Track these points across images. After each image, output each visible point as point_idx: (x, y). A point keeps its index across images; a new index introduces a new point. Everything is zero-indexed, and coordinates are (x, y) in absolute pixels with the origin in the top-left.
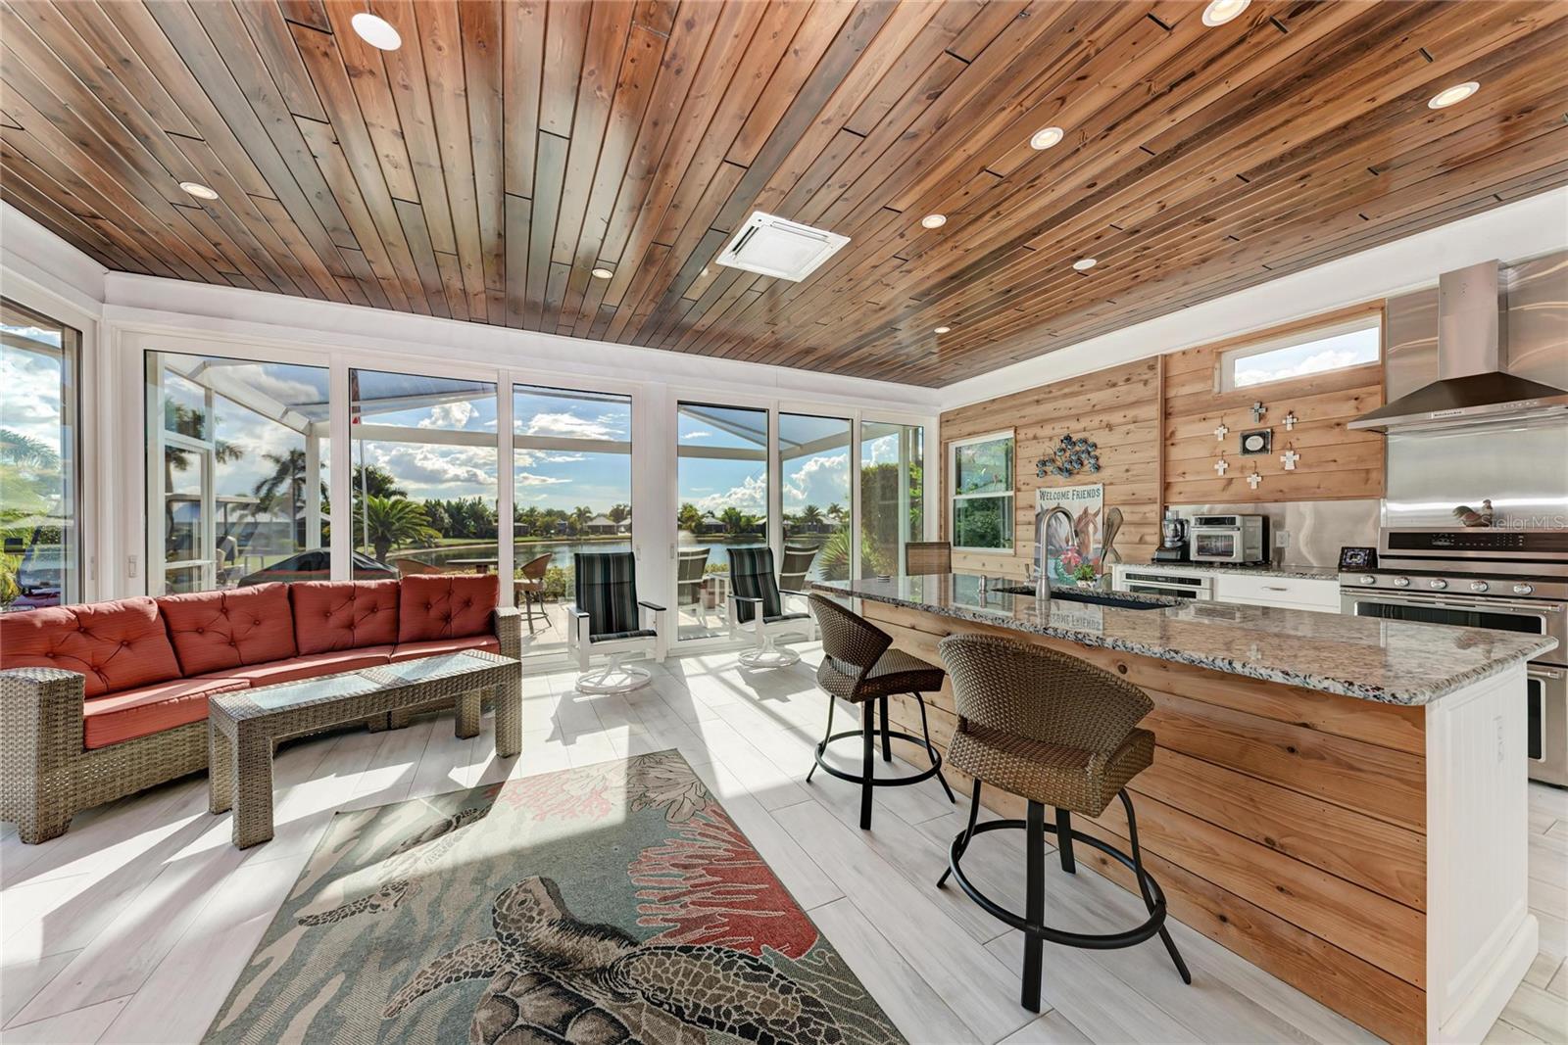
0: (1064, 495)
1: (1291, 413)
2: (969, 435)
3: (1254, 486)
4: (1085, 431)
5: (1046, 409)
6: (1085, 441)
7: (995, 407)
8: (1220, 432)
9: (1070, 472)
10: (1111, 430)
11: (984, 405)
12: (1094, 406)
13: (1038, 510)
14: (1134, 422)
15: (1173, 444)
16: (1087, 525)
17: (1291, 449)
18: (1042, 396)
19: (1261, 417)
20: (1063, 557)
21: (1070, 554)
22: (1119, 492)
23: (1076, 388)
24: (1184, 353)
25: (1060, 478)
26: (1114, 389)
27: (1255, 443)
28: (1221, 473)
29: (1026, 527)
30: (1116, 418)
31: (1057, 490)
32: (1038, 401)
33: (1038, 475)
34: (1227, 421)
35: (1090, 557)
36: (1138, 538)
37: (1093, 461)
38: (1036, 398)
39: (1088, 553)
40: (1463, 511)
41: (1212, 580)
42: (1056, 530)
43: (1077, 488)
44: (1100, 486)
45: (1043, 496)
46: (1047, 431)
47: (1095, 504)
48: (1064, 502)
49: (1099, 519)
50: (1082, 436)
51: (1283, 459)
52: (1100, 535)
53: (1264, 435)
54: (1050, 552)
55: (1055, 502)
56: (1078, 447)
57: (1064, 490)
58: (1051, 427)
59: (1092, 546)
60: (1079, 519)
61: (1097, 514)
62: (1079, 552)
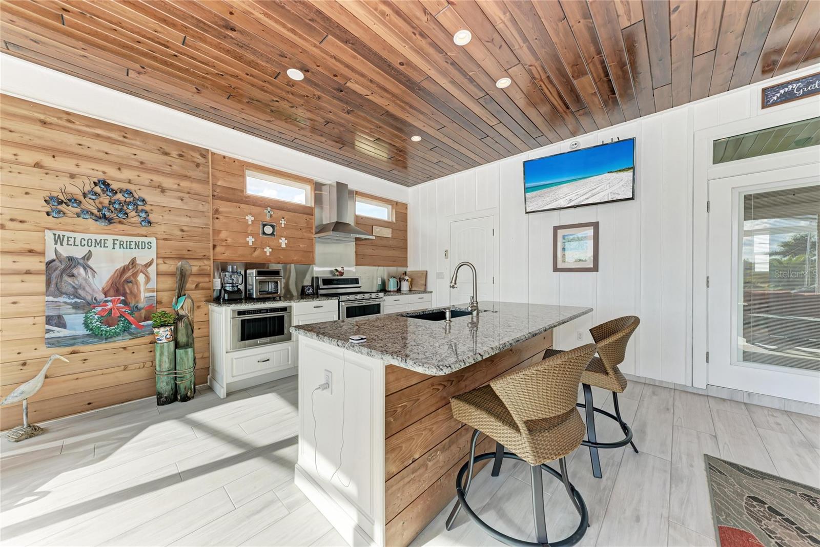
0: (98, 243)
1: (283, 218)
3: (268, 254)
4: (128, 182)
5: (63, 139)
6: (130, 193)
8: (250, 218)
9: (110, 221)
10: (161, 191)
12: (141, 163)
13: (50, 255)
14: (188, 193)
15: (217, 218)
16: (135, 275)
17: (284, 237)
20: (99, 309)
21: (110, 305)
23: (115, 135)
26: (165, 157)
27: (268, 230)
28: (250, 244)
29: (18, 278)
30: (168, 183)
31: (87, 236)
32: (44, 123)
33: (48, 214)
34: (253, 213)
35: (141, 305)
36: (194, 286)
37: (144, 215)
38: (42, 117)
39: (137, 302)
41: (291, 307)
42: (86, 280)
43: (120, 238)
44: (153, 240)
45: (58, 240)
46: (65, 164)
47: (144, 256)
48: (96, 250)
49: (152, 270)
50: (125, 186)
51: (280, 241)
52: (153, 284)
53: (272, 226)
54: (76, 307)
55: (86, 249)
56: (119, 196)
57: (99, 237)
58: (75, 162)
59: (143, 295)
60: (124, 270)
61: (149, 265)
62: (125, 303)
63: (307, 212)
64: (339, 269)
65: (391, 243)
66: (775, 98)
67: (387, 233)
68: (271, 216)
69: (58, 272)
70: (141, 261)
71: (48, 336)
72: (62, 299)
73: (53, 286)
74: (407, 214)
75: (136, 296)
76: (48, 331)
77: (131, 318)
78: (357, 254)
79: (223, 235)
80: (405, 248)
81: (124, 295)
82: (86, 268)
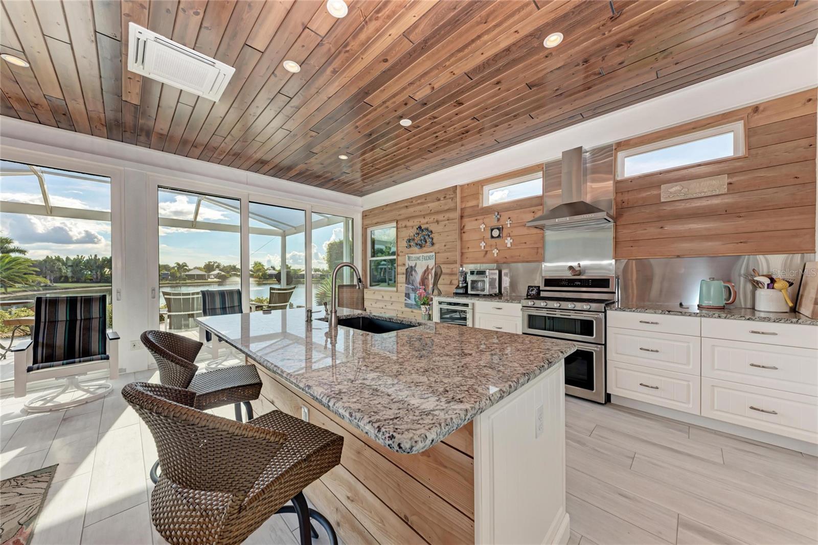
0: (418, 258)
1: (509, 218)
2: (376, 224)
3: (495, 255)
4: (427, 223)
5: (410, 211)
6: (427, 229)
7: (388, 208)
8: (483, 226)
9: (421, 246)
10: (438, 224)
11: (382, 208)
12: (431, 211)
13: (407, 266)
14: (448, 220)
15: (464, 232)
16: (428, 275)
17: (509, 236)
18: (409, 204)
19: (498, 220)
20: (418, 292)
21: (421, 291)
22: (442, 257)
23: (423, 200)
24: (468, 185)
25: (416, 249)
26: (439, 202)
27: (496, 233)
28: (483, 248)
29: (401, 276)
30: (440, 217)
31: (415, 255)
32: (407, 207)
33: (407, 247)
34: (486, 221)
36: (449, 282)
37: (431, 240)
38: (406, 204)
39: (428, 290)
40: (571, 268)
41: (473, 304)
42: (415, 277)
43: (424, 254)
44: (433, 254)
45: (409, 259)
46: (410, 223)
47: (431, 264)
48: (418, 262)
50: (426, 226)
51: (506, 241)
53: (499, 229)
54: (413, 290)
55: (415, 262)
56: (424, 232)
57: (418, 255)
58: (413, 221)
60: (425, 272)
61: (432, 269)
62: (425, 289)
67: (710, 186)
69: (408, 273)
71: (405, 302)
72: (410, 286)
73: (407, 281)
76: (405, 300)
78: (617, 239)
81: (425, 286)
82: (415, 271)
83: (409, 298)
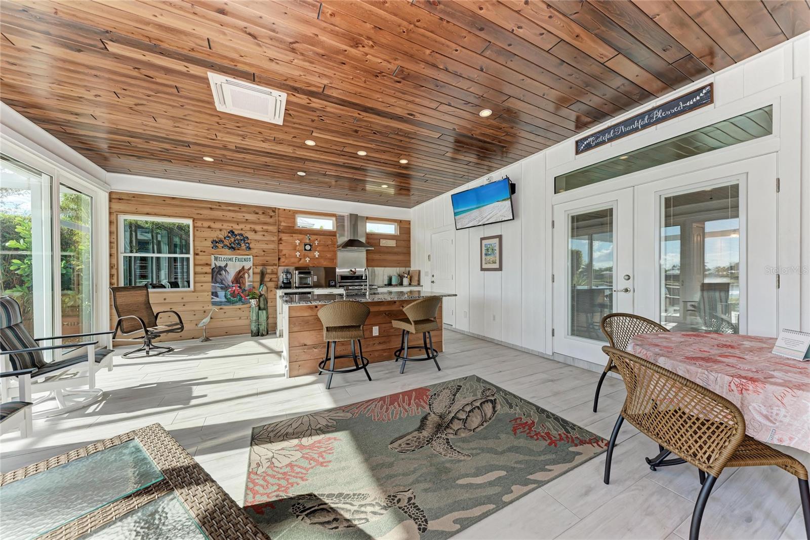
0: (230, 260)
1: (317, 239)
3: (308, 261)
5: (218, 214)
6: (242, 235)
7: (175, 202)
8: (297, 241)
9: (234, 249)
10: (255, 232)
12: (247, 220)
13: (213, 266)
14: (266, 231)
15: (281, 243)
16: (244, 274)
17: (317, 251)
18: (214, 207)
20: (230, 290)
21: (234, 288)
22: (259, 260)
23: (236, 209)
24: (285, 210)
25: (227, 250)
26: (256, 215)
27: (308, 247)
28: (298, 256)
29: (203, 275)
30: (258, 228)
31: (226, 257)
32: (211, 208)
33: (212, 248)
34: (300, 238)
35: (246, 289)
36: (267, 279)
37: (247, 245)
38: (210, 206)
39: (245, 287)
40: (350, 270)
42: (225, 276)
43: (238, 257)
44: (251, 256)
45: (216, 259)
46: (218, 225)
47: (248, 265)
48: (229, 263)
49: (251, 271)
50: (240, 232)
51: (315, 253)
52: (251, 279)
53: (310, 245)
54: (222, 288)
55: (226, 262)
56: (238, 237)
57: (230, 257)
58: (221, 224)
59: (247, 284)
60: (240, 272)
61: (249, 269)
62: (240, 287)
63: (332, 234)
64: (353, 270)
65: (396, 250)
66: (582, 147)
67: (392, 243)
68: (310, 239)
69: (216, 273)
70: (246, 268)
71: (213, 300)
73: (214, 280)
74: (410, 228)
75: (244, 284)
76: (212, 298)
77: (242, 295)
78: (367, 260)
79: (284, 252)
80: (409, 253)
81: (240, 284)
82: (226, 271)
83: (217, 296)
